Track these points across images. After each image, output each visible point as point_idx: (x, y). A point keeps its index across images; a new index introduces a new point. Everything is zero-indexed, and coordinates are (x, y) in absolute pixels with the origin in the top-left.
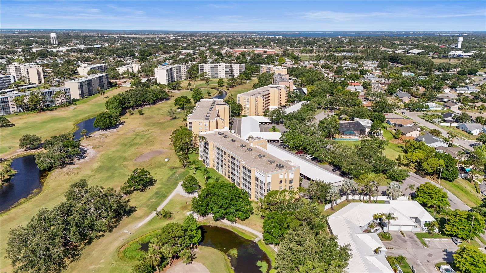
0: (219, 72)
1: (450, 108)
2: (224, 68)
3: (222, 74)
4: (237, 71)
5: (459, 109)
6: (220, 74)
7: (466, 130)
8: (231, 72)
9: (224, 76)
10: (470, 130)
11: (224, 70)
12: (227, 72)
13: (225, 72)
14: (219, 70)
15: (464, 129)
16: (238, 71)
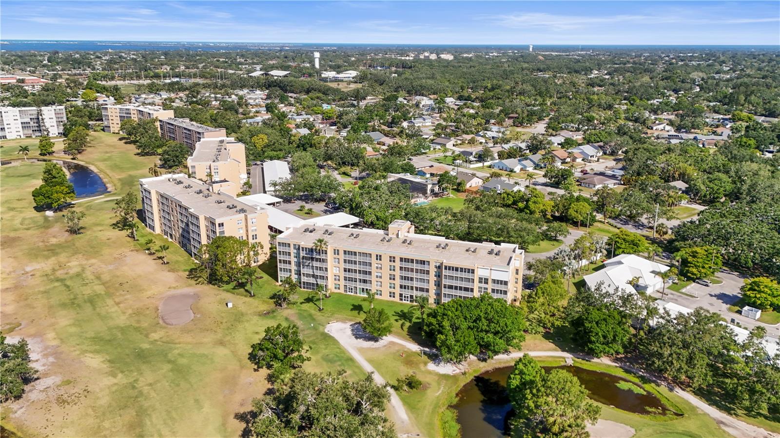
0: (6, 127)
1: (445, 145)
2: (18, 117)
3: (13, 130)
4: (51, 120)
5: (454, 145)
6: (9, 130)
7: (504, 169)
8: (36, 125)
9: (21, 133)
10: (512, 167)
11: (19, 122)
12: (26, 125)
13: (20, 126)
14: (5, 123)
15: (501, 168)
16: (55, 120)
